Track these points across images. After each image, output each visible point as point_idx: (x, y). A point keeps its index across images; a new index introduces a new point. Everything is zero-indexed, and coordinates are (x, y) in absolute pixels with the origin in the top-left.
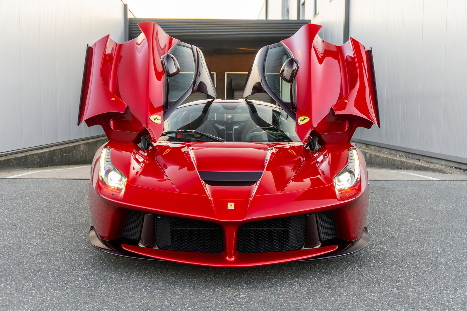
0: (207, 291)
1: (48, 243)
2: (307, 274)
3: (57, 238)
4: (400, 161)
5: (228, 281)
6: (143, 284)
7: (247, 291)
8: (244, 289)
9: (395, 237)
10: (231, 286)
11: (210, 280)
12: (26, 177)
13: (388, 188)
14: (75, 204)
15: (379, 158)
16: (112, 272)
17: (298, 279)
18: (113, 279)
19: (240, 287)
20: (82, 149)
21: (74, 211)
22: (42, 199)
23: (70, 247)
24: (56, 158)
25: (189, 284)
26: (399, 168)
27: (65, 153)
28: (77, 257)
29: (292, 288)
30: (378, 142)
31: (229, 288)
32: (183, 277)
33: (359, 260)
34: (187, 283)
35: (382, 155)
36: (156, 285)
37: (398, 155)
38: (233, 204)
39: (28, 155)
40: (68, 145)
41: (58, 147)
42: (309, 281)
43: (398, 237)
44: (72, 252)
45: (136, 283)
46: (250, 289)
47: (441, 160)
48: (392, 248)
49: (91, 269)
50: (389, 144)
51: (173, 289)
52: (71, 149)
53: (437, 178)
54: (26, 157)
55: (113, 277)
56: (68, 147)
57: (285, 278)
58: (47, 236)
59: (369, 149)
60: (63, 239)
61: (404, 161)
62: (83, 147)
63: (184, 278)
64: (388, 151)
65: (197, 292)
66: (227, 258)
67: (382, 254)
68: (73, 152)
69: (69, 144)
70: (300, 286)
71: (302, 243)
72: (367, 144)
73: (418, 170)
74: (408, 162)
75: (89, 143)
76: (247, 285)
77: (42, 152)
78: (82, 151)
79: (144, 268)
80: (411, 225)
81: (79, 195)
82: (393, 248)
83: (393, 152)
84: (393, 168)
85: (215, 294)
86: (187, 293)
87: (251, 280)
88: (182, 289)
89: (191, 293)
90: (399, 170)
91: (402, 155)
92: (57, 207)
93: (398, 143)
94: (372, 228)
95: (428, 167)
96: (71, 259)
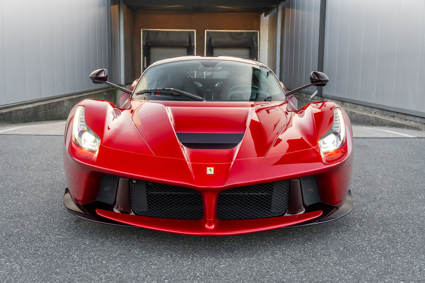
0: (185, 260)
1: (23, 204)
2: (289, 240)
3: (34, 198)
4: (375, 117)
5: (207, 248)
6: (118, 251)
7: (227, 260)
8: (224, 257)
9: (378, 199)
10: (210, 255)
11: (188, 247)
12: (9, 133)
13: (366, 146)
14: (54, 162)
15: (355, 115)
16: (87, 237)
17: (281, 246)
18: (87, 245)
19: (220, 256)
20: (65, 104)
21: (53, 169)
22: (22, 156)
23: (45, 209)
24: (41, 114)
25: (166, 252)
26: (374, 124)
27: (49, 109)
28: (52, 220)
29: (274, 257)
30: (353, 99)
31: (208, 257)
32: (160, 243)
33: (343, 225)
34: (164, 250)
35: (357, 112)
36: (132, 252)
37: (373, 112)
38: (212, 169)
39: (13, 111)
40: (52, 101)
41: (42, 103)
42: (292, 249)
43: (380, 199)
44: (47, 215)
45: (111, 250)
46: (231, 257)
47: (415, 117)
48: (375, 211)
49: (65, 233)
50: (365, 101)
51: (150, 257)
52: (55, 105)
53: (412, 136)
54: (11, 112)
55: (87, 243)
56: (53, 102)
57: (267, 245)
58: (24, 197)
59: (344, 106)
60: (39, 200)
61: (379, 118)
62: (67, 103)
63: (161, 245)
64: (363, 108)
65: (174, 261)
66: (206, 226)
67: (366, 217)
68: (57, 107)
69: (54, 100)
70: (283, 254)
71: (285, 209)
72: (342, 101)
73: (393, 127)
74: (383, 119)
75: (72, 99)
76: (227, 253)
77: (26, 107)
78: (65, 107)
79: (120, 233)
80: (392, 186)
81: (59, 152)
82: (377, 211)
83: (368, 109)
84: (368, 125)
85: (194, 264)
86: (164, 262)
87: (231, 247)
88: (159, 258)
89: (168, 262)
90: (375, 127)
91: (376, 112)
92: (36, 165)
93: (373, 100)
94: (353, 189)
95: (403, 124)
96: (45, 222)
